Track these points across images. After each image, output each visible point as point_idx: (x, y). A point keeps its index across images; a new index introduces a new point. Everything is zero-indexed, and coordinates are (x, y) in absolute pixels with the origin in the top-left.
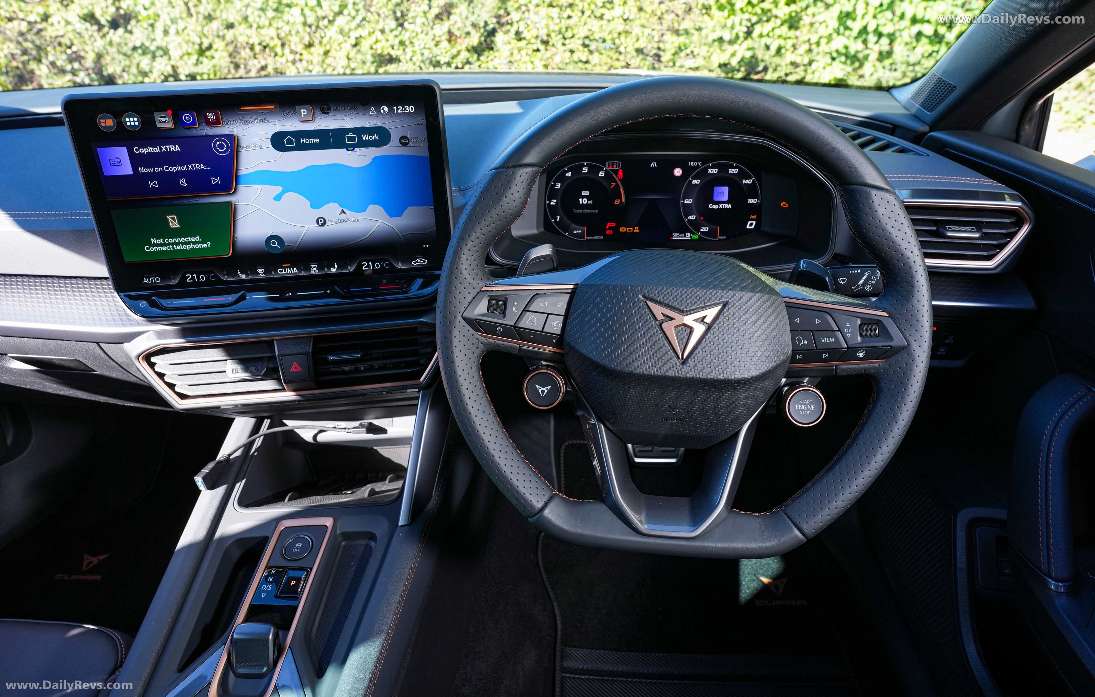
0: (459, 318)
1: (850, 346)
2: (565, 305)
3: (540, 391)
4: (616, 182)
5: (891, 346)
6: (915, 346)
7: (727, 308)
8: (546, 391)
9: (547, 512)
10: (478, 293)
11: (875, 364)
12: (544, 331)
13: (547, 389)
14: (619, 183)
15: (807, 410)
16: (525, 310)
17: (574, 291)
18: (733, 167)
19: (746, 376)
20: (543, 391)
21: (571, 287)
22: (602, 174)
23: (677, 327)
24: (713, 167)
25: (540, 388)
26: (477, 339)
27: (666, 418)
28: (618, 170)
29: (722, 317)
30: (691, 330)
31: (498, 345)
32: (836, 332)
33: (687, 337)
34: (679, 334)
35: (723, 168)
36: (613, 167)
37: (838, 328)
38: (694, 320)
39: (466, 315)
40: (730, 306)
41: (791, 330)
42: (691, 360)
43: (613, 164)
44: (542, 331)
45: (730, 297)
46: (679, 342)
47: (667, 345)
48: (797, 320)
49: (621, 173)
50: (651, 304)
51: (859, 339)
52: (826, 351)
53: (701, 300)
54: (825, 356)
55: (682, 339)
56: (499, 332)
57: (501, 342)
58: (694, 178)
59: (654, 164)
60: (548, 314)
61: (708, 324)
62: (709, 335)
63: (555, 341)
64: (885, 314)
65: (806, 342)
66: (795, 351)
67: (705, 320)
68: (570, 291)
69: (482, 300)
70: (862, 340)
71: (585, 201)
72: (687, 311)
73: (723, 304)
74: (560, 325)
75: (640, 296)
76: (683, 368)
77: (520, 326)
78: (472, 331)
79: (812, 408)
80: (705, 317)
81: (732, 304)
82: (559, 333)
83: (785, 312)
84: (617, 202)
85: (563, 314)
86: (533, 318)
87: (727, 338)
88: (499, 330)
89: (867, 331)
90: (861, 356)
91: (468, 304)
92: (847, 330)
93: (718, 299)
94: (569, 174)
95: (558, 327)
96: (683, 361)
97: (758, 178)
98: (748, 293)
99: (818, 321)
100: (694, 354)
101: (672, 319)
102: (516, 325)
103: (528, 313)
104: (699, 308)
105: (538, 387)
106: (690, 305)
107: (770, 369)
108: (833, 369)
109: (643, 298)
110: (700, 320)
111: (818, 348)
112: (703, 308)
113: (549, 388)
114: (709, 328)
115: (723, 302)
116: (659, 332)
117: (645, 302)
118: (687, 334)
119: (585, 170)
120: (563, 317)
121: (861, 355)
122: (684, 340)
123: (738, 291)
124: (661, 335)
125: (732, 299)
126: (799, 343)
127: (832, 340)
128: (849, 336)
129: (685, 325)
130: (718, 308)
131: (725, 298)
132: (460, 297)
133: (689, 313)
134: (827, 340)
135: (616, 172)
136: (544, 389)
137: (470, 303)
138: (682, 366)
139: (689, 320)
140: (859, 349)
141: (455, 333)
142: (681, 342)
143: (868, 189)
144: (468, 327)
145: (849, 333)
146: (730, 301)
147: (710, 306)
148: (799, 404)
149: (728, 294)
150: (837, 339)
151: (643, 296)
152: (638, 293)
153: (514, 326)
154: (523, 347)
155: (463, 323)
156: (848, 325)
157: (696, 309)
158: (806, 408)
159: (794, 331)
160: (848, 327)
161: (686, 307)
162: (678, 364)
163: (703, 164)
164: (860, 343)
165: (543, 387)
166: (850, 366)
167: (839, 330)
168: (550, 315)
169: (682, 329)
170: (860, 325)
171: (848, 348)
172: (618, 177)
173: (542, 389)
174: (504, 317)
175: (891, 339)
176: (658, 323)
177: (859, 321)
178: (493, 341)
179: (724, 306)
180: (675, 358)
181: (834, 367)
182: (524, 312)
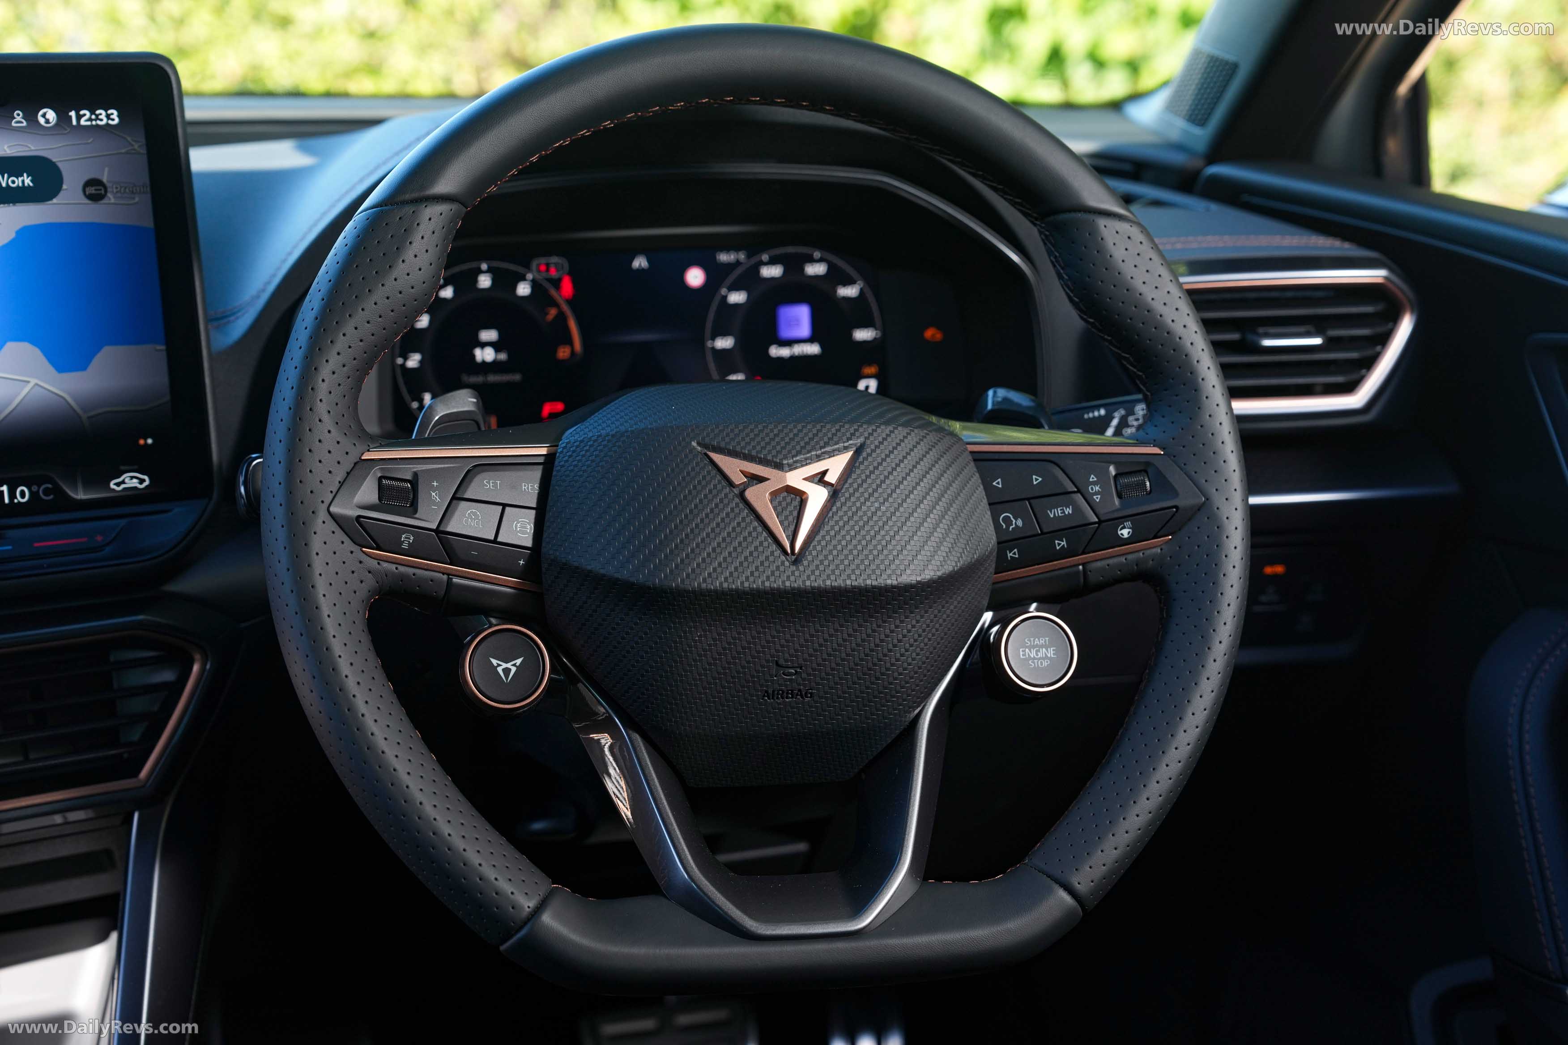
0: (322, 515)
1: (1102, 519)
2: (536, 486)
3: (500, 670)
4: (555, 304)
5: (1176, 507)
6: (1218, 500)
7: (864, 454)
8: (514, 669)
9: (547, 918)
10: (355, 464)
11: (1154, 547)
12: (499, 539)
13: (514, 665)
14: (566, 308)
15: (1043, 659)
16: (457, 498)
17: (549, 462)
18: (812, 260)
19: (919, 579)
20: (507, 671)
21: (543, 451)
22: (523, 289)
23: (774, 494)
24: (772, 262)
25: (499, 665)
26: (361, 562)
27: (770, 691)
28: (560, 280)
29: (858, 472)
30: (801, 498)
31: (403, 577)
32: (1074, 495)
33: (795, 513)
34: (779, 509)
35: (794, 265)
36: (548, 270)
37: (1076, 487)
38: (804, 479)
39: (333, 509)
40: (869, 450)
41: (990, 504)
42: (810, 554)
43: (547, 265)
44: (495, 541)
45: (866, 434)
46: (781, 523)
47: (760, 529)
48: (998, 483)
49: (567, 287)
50: (717, 457)
51: (1117, 501)
52: (1059, 533)
53: (812, 443)
54: (1059, 544)
55: (786, 517)
56: (405, 546)
57: (411, 571)
58: (734, 288)
59: (640, 262)
60: (504, 506)
61: (831, 485)
62: (838, 504)
63: (522, 562)
64: (1156, 450)
65: (1020, 523)
66: (1004, 543)
67: (827, 478)
68: (541, 460)
69: (365, 479)
70: (1121, 504)
71: (486, 355)
72: (789, 465)
73: (855, 449)
74: (530, 528)
75: (694, 444)
76: (798, 569)
77: (450, 528)
78: (349, 545)
79: (1051, 653)
80: (824, 473)
81: (873, 447)
82: (529, 544)
83: (972, 467)
84: (563, 353)
85: (534, 505)
86: (475, 514)
87: (873, 509)
88: (407, 540)
89: (1128, 486)
90: (1126, 536)
91: (337, 485)
92: (1092, 489)
93: (845, 438)
94: (447, 293)
95: (524, 533)
96: (794, 558)
97: (871, 282)
98: (900, 428)
99: (1036, 480)
100: (815, 543)
101: (761, 479)
102: (441, 529)
103: (463, 504)
104: (811, 458)
105: (495, 662)
106: (794, 452)
107: (961, 568)
108: (1079, 571)
109: (699, 448)
110: (817, 479)
111: (1045, 530)
112: (819, 458)
113: (518, 661)
114: (835, 492)
115: (855, 445)
116: (741, 506)
117: (706, 454)
118: (795, 507)
119: (485, 282)
120: (533, 512)
121: (1125, 533)
122: (791, 518)
123: (881, 424)
124: (746, 511)
125: (872, 438)
126: (1008, 527)
127: (1068, 511)
128: (1097, 498)
129: (790, 490)
130: (848, 455)
131: (858, 438)
132: (320, 471)
133: (792, 468)
134: (1058, 512)
135: (556, 283)
136: (509, 665)
137: (342, 484)
138: (794, 568)
139: (796, 478)
140: (1119, 520)
141: (316, 544)
142: (786, 523)
143: (1091, 217)
144: (339, 532)
145: (1096, 493)
146: (868, 442)
147: (831, 454)
148: (1027, 647)
149: (861, 430)
150: (1077, 509)
151: (699, 444)
152: (687, 440)
153: (437, 531)
154: (456, 580)
155: (332, 525)
156: (1093, 478)
157: (806, 459)
158: (1040, 655)
159: (996, 504)
160: (1094, 483)
161: (786, 458)
162: (787, 564)
163: (749, 257)
164: (1117, 510)
165: (507, 663)
166: (1111, 561)
167: (1079, 491)
168: (508, 509)
169: (784, 498)
170: (1116, 477)
171: (1100, 522)
172: (560, 296)
173: (504, 665)
174: (416, 511)
175: (1173, 492)
176: (736, 491)
177: (1112, 470)
178: (393, 567)
179: (858, 452)
180: (778, 553)
181: (1081, 567)
182: (455, 502)
